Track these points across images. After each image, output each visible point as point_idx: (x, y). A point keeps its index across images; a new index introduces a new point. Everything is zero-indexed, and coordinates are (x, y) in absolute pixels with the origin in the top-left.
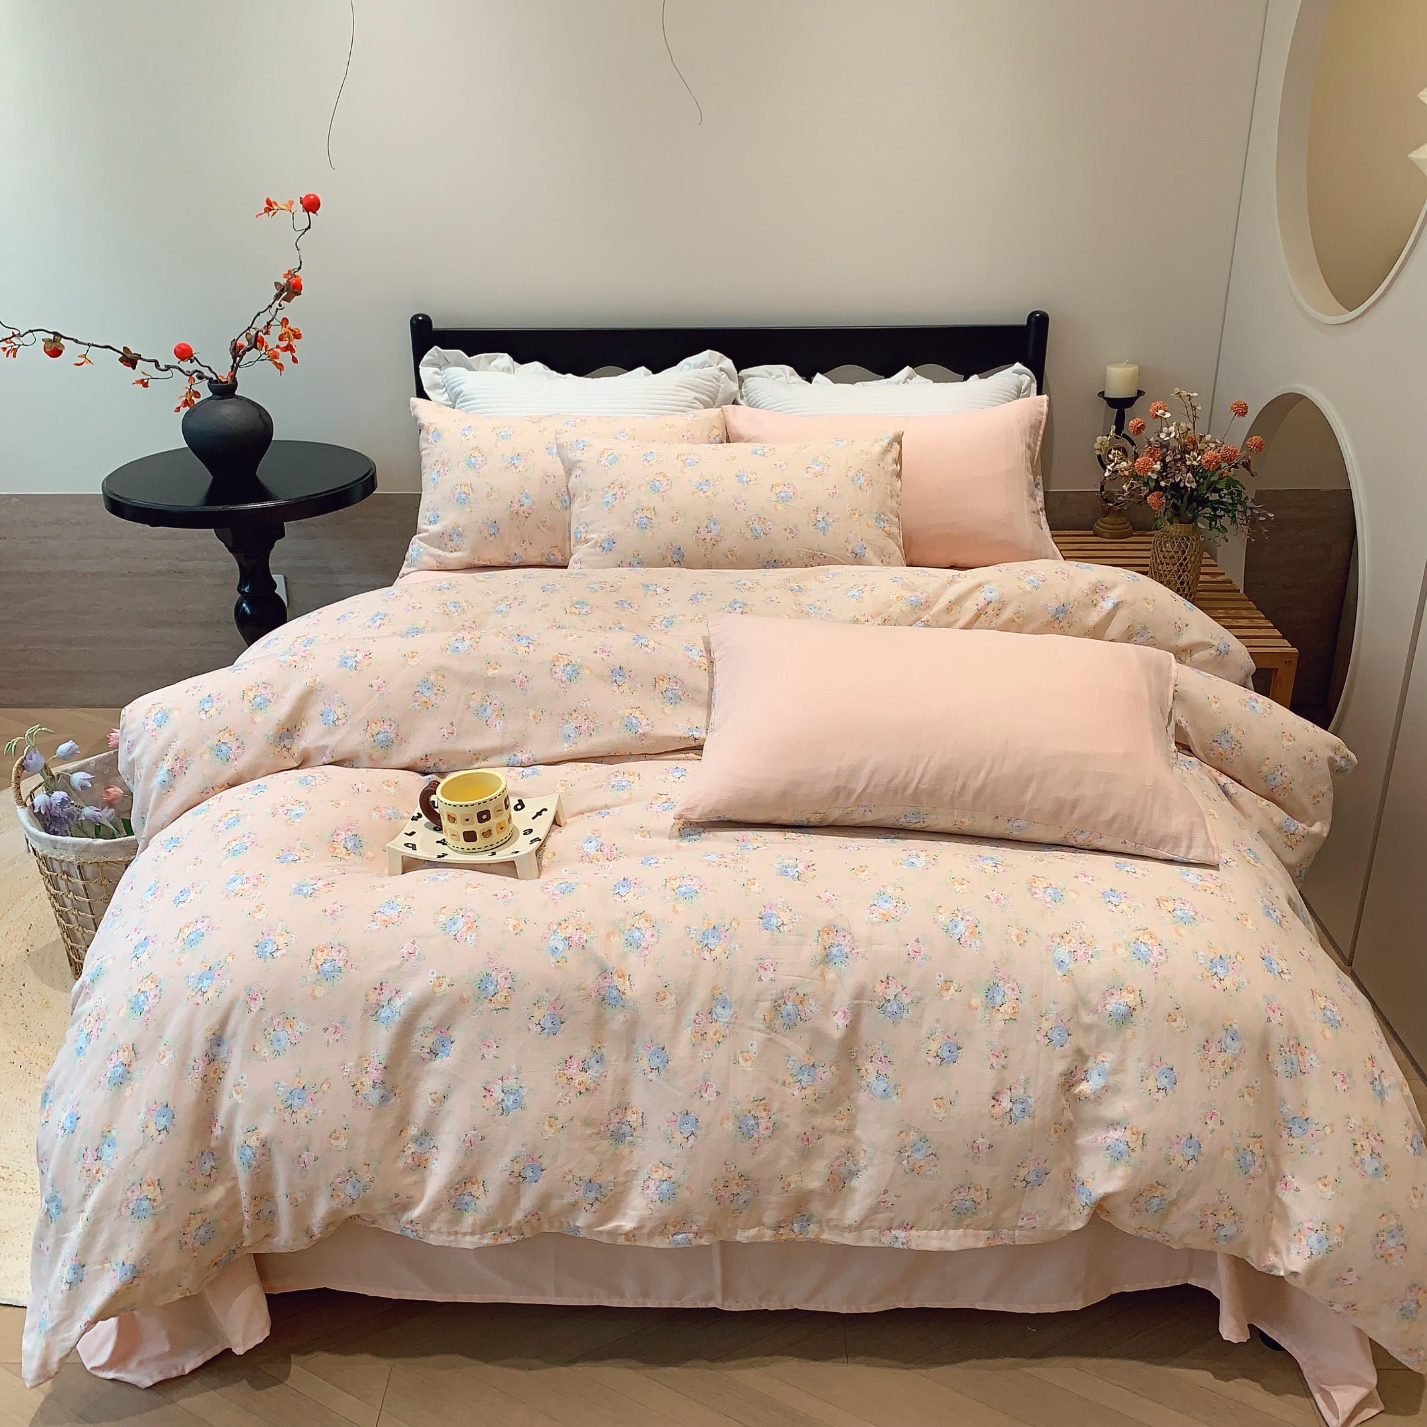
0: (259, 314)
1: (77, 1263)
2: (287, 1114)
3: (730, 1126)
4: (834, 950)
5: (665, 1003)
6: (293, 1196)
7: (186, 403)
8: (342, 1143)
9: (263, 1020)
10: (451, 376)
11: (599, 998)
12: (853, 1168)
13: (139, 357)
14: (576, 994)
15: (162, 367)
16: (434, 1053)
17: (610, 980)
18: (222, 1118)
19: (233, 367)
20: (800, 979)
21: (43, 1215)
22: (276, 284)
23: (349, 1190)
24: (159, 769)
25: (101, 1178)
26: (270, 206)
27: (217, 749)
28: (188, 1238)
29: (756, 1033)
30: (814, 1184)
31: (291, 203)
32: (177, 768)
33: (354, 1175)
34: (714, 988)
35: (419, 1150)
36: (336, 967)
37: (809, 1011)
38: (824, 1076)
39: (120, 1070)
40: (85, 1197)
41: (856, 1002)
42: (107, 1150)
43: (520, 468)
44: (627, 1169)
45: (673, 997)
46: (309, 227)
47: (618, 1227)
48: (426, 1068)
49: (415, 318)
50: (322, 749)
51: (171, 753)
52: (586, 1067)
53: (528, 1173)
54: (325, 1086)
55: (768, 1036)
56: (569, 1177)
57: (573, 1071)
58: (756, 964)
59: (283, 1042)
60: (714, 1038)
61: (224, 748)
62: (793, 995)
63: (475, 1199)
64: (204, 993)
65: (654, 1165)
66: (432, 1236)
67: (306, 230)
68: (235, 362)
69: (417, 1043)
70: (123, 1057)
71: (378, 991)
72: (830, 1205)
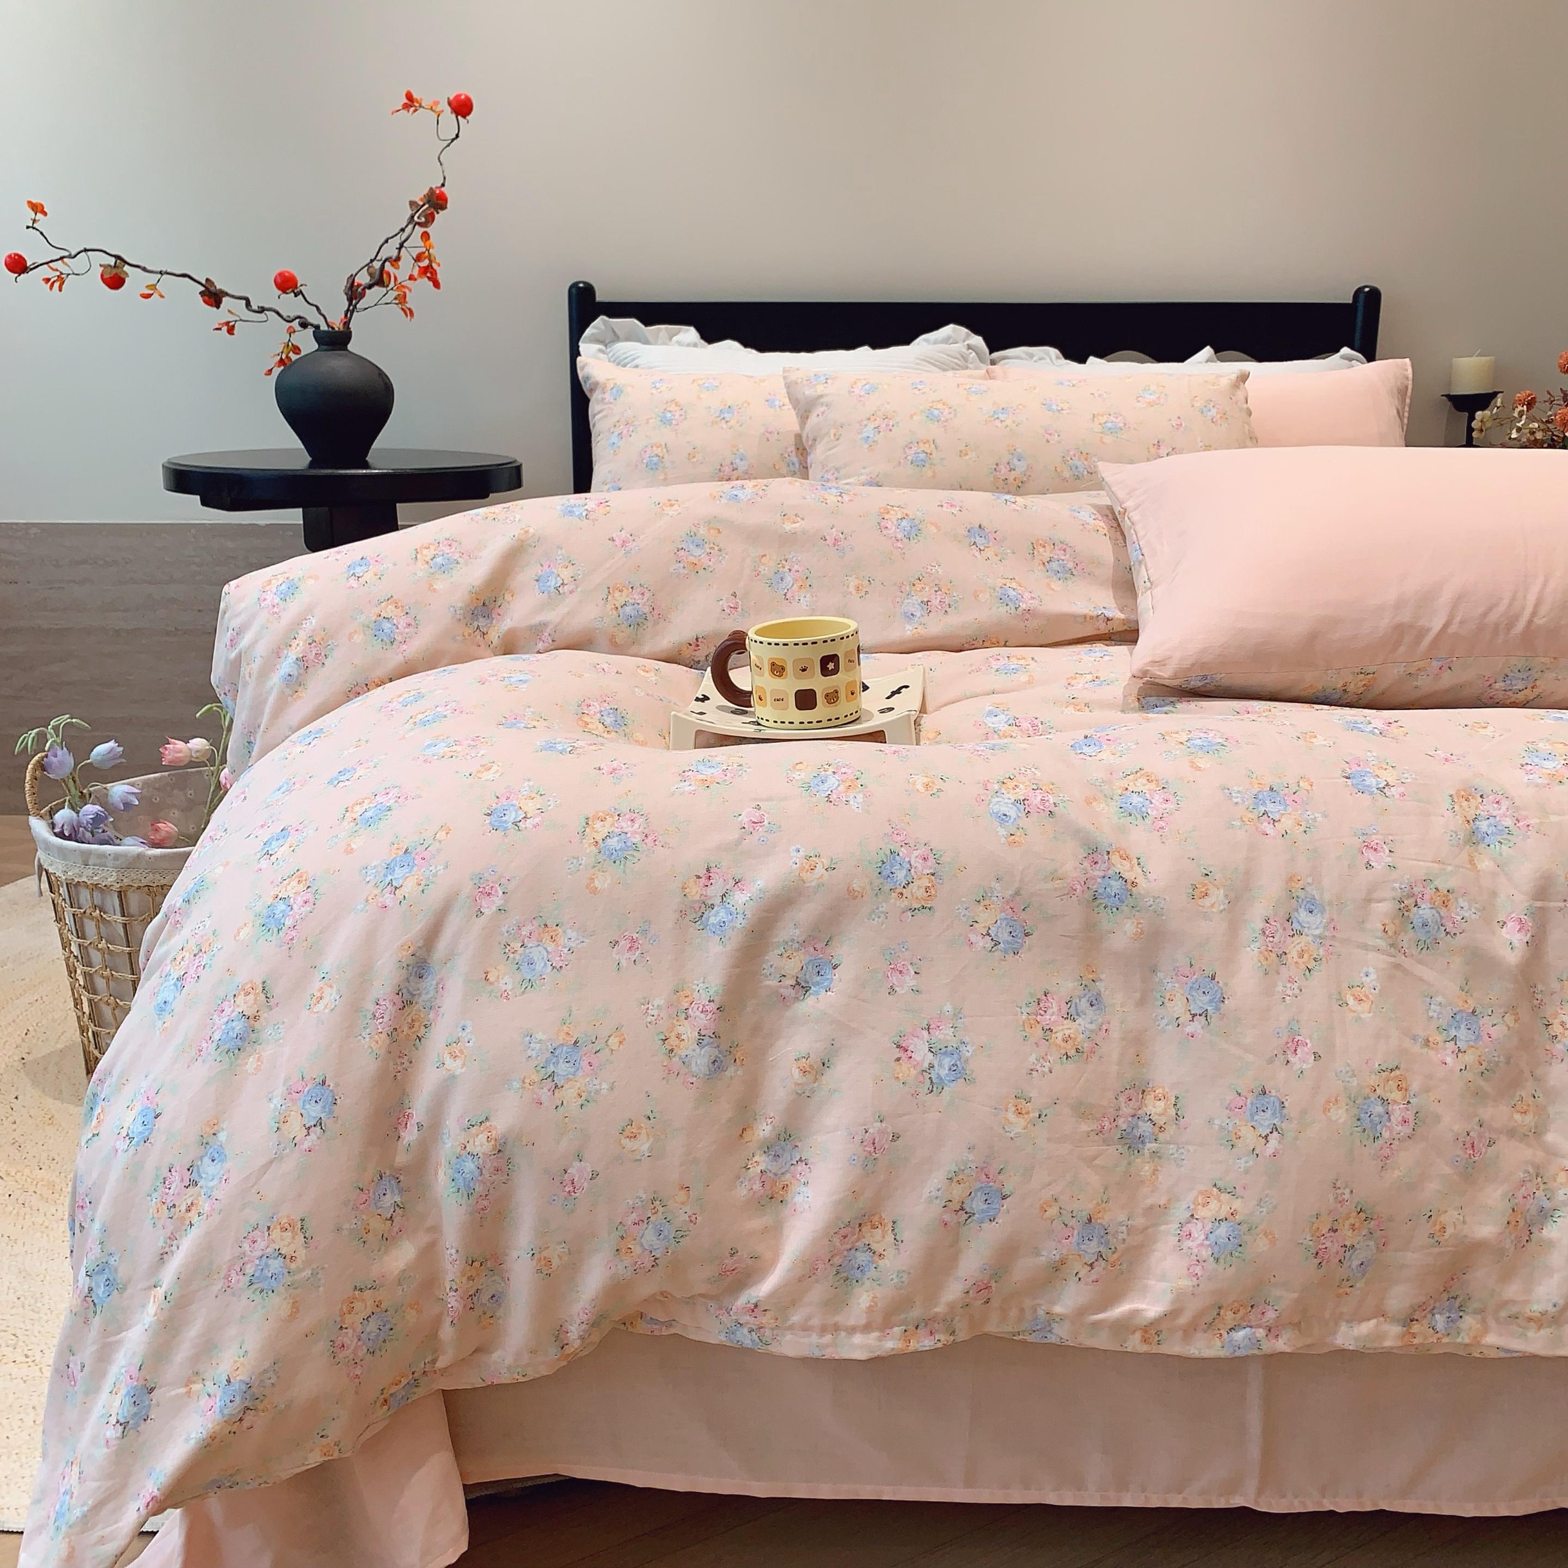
0: (386, 241)
1: (142, 1382)
2: (545, 1090)
3: (1340, 1115)
4: (1483, 825)
5: (1207, 902)
6: (545, 1254)
7: (281, 362)
8: (643, 1145)
9: (504, 929)
10: (621, 352)
11: (1089, 895)
12: (1547, 1204)
13: (227, 294)
14: (1049, 885)
15: (255, 307)
16: (802, 987)
17: (1104, 866)
18: (419, 1109)
19: (348, 310)
20: (1436, 865)
21: (79, 1300)
22: (412, 204)
23: (649, 1237)
24: (282, 659)
25: (195, 1220)
26: (411, 102)
27: (376, 628)
28: (348, 1338)
29: (1371, 955)
30: (1486, 1230)
31: (437, 103)
32: (311, 656)
33: (661, 1209)
34: (1291, 879)
35: (773, 1167)
36: (629, 844)
37: (1459, 918)
38: (1494, 1032)
39: (238, 1026)
40: (163, 1257)
41: (1539, 904)
42: (208, 1168)
43: (732, 423)
44: (1149, 1202)
45: (1222, 892)
46: (457, 136)
47: (1135, 1313)
48: (788, 1014)
49: (574, 286)
50: (537, 630)
51: (303, 635)
52: (1072, 1011)
53: (977, 1205)
54: (613, 1041)
55: (1392, 959)
56: (1052, 1211)
57: (1052, 1017)
58: (1357, 842)
59: (539, 966)
60: (1300, 961)
61: (387, 626)
62: (1429, 892)
63: (876, 1258)
64: (396, 888)
65: (1201, 1193)
66: (789, 1337)
67: (453, 140)
68: (350, 304)
69: (772, 970)
70: (245, 1004)
71: (703, 881)
72: (1506, 1276)
